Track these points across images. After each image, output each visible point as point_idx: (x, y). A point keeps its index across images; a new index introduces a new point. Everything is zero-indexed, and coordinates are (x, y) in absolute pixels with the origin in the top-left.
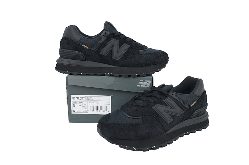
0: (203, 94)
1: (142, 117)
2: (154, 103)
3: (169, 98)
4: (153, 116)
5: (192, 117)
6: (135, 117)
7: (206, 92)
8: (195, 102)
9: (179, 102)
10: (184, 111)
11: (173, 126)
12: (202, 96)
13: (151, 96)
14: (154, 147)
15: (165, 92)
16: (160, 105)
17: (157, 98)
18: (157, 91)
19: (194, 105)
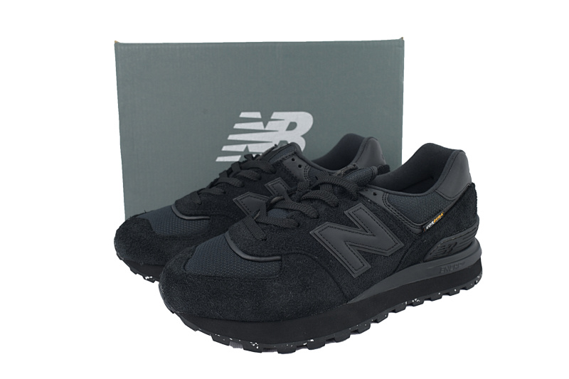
0: (464, 193)
1: (278, 258)
2: (318, 218)
3: (361, 205)
4: (311, 257)
5: (428, 257)
6: (260, 256)
7: (476, 188)
8: (439, 217)
9: (392, 216)
10: (403, 241)
11: (372, 284)
12: (460, 198)
13: (311, 200)
14: (312, 340)
15: (352, 188)
16: (332, 224)
17: (327, 204)
18: (330, 187)
19: (436, 223)
